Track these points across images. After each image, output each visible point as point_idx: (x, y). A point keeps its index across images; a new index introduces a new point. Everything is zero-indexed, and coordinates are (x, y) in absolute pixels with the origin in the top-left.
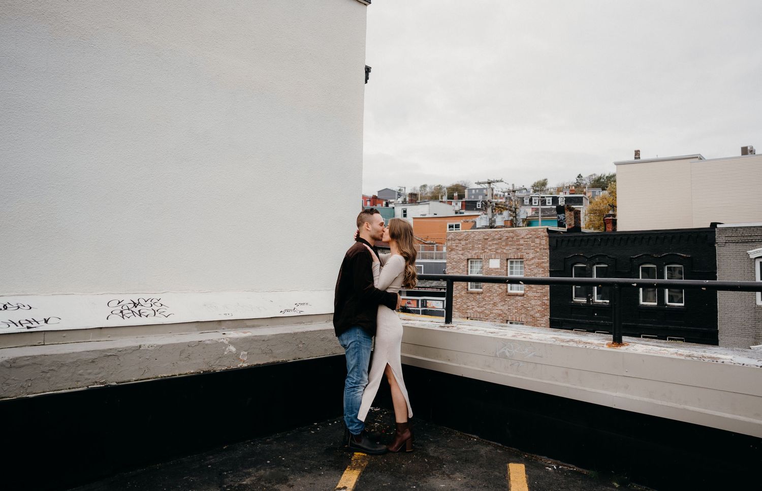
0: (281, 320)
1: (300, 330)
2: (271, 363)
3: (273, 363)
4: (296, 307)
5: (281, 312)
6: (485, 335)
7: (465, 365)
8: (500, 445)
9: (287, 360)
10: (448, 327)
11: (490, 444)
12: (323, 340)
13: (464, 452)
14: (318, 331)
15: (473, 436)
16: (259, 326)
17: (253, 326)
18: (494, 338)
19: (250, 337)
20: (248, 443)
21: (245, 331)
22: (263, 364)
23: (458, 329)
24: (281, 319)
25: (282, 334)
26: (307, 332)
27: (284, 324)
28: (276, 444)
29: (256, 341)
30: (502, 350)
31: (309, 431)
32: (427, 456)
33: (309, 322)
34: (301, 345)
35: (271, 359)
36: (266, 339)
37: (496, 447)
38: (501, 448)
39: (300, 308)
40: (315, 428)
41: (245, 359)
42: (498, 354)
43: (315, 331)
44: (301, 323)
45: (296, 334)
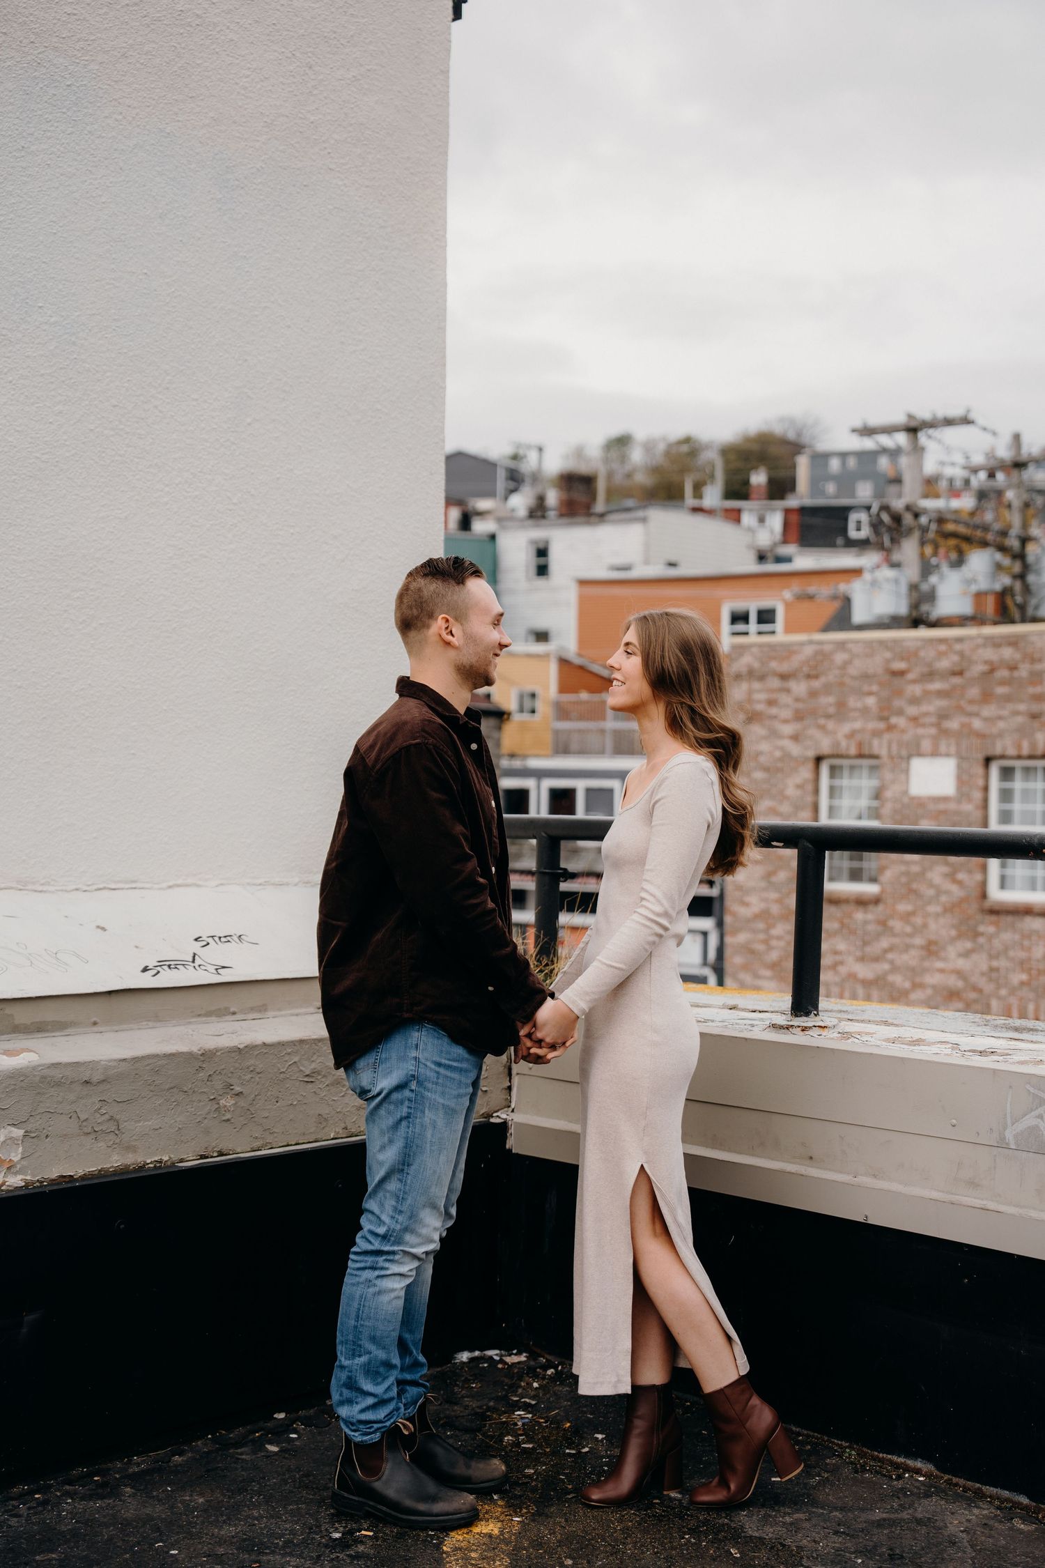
0: (149, 1002)
1: (226, 1042)
2: (115, 1173)
3: (124, 1170)
4: (200, 952)
5: (145, 970)
6: (957, 1059)
7: (875, 1176)
8: (1024, 1500)
9: (175, 1157)
10: (804, 1029)
11: (980, 1495)
12: (310, 1079)
13: (880, 1524)
14: (292, 1043)
15: (910, 1463)
16: (60, 1027)
17: (39, 1028)
18: (995, 1071)
19: (34, 1068)
20: (21, 1497)
21: (9, 1046)
22: (83, 1178)
23: (846, 1035)
24: (149, 999)
25: (157, 1056)
26: (251, 1048)
27: (157, 1018)
28: (134, 1495)
29: (58, 1084)
30: (1029, 1121)
31: (259, 1445)
32: (737, 1536)
33: (252, 1009)
34: (227, 1102)
35: (115, 1157)
36: (95, 1079)
37: (1009, 1511)
38: (1028, 1515)
39: (215, 954)
40: (279, 1432)
41: (16, 1159)
42: (1009, 1135)
43: (281, 1044)
44: (222, 1013)
45: (208, 1055)
